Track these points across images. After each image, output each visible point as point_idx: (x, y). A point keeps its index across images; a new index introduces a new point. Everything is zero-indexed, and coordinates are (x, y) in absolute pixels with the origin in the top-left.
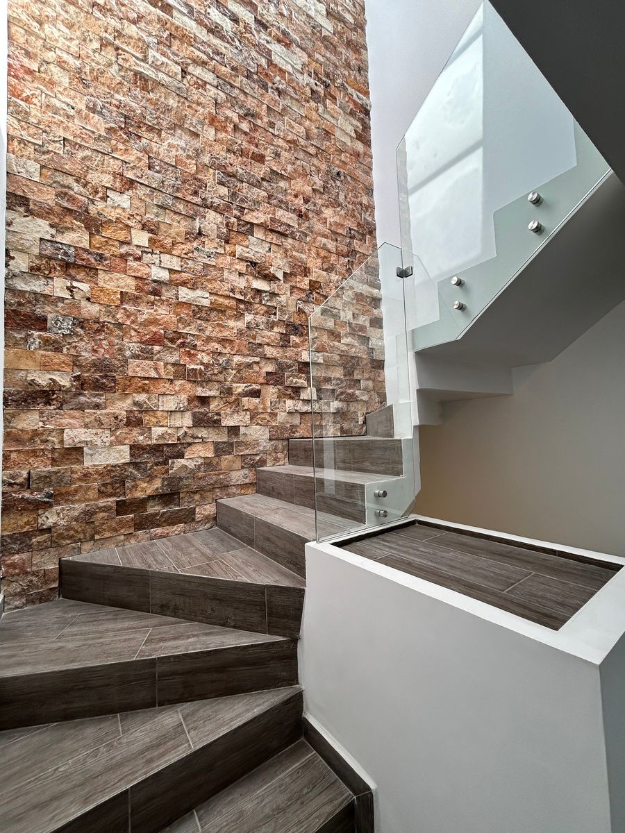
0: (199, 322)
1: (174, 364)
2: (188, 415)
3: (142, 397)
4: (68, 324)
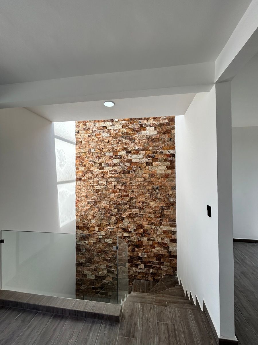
0: (109, 247)
1: (103, 258)
2: (106, 270)
3: (97, 265)
4: (84, 250)
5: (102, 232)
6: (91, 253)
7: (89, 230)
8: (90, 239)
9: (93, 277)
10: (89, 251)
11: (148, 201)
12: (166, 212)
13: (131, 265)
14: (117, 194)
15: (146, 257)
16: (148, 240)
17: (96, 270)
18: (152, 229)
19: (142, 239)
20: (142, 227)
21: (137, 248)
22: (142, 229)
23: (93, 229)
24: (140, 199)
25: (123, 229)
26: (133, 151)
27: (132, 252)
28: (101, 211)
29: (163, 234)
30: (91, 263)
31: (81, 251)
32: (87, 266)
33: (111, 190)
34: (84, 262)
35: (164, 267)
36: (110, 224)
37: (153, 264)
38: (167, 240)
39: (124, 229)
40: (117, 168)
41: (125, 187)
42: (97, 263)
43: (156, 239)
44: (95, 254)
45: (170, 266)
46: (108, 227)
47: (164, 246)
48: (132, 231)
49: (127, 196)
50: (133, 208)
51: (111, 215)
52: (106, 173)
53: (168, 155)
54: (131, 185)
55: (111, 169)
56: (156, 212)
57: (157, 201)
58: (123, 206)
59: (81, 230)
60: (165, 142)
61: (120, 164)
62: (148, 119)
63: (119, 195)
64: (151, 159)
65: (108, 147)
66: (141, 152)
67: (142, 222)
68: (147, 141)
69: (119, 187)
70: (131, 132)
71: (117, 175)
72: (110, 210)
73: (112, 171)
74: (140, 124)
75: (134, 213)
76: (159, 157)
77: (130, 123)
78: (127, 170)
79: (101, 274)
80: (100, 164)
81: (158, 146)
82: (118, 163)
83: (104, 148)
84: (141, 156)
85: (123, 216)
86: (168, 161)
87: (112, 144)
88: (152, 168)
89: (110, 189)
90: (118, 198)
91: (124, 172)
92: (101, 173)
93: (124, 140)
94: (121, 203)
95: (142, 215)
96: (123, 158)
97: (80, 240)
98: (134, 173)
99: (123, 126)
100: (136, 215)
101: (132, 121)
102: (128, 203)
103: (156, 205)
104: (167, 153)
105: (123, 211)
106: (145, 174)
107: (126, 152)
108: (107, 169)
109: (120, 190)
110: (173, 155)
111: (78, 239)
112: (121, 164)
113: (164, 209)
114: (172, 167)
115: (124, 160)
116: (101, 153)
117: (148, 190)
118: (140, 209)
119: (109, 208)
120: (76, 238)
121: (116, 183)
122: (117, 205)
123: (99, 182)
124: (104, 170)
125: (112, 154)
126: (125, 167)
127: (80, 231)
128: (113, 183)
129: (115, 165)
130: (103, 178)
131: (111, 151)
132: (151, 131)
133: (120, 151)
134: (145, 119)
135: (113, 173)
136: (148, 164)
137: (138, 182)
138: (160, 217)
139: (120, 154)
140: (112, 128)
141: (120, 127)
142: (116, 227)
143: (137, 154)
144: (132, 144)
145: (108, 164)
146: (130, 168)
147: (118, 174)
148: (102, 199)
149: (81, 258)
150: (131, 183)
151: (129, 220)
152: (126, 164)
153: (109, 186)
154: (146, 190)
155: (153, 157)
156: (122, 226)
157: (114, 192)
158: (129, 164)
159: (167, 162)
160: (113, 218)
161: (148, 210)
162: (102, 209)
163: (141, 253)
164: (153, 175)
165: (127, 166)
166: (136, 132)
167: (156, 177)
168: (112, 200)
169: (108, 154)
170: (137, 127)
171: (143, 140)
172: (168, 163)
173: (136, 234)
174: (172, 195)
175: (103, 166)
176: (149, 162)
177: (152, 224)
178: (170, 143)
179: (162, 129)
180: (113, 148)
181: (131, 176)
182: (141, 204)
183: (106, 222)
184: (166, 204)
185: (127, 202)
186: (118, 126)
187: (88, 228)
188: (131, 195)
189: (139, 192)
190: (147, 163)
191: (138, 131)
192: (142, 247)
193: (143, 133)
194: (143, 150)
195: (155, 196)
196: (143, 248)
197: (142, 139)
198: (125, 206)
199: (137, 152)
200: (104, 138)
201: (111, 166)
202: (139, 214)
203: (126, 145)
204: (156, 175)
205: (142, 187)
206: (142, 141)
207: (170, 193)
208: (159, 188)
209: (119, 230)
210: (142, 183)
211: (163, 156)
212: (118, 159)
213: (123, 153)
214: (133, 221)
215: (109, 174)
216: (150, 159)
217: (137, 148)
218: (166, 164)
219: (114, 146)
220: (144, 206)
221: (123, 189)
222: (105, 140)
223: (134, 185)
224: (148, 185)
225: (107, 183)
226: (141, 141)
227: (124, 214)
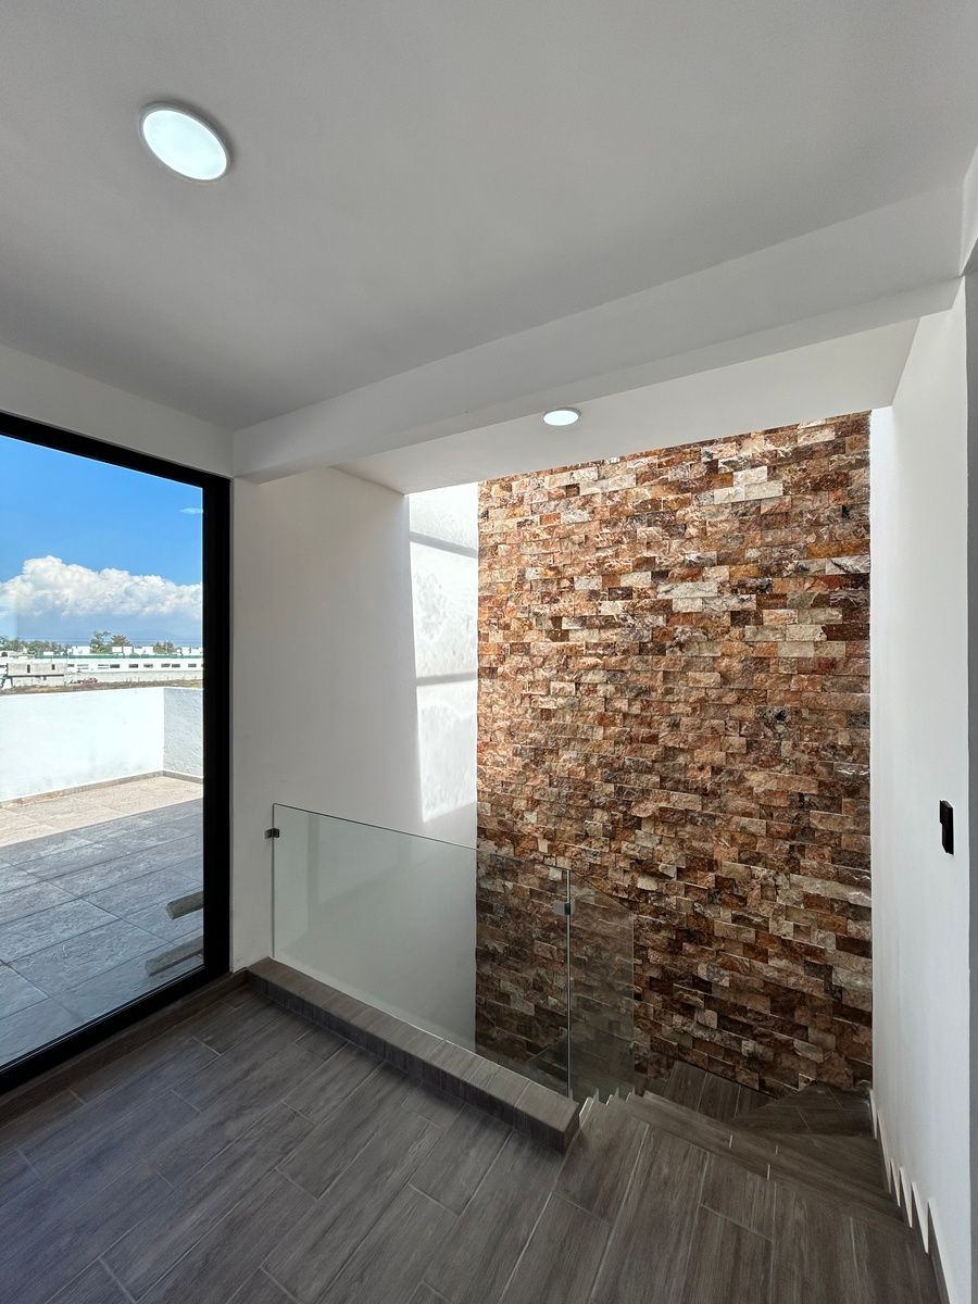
5: (560, 859)
6: (524, 926)
7: (518, 844)
8: (520, 876)
9: (528, 1009)
10: (518, 917)
11: (740, 767)
12: (816, 819)
13: (664, 1000)
14: (612, 730)
15: (727, 984)
16: (735, 919)
17: (540, 989)
18: (754, 881)
19: (709, 913)
20: (712, 865)
21: (690, 942)
22: (711, 874)
23: (531, 845)
24: (704, 755)
25: (637, 860)
26: (677, 571)
27: (671, 953)
28: (556, 787)
29: (802, 906)
30: (524, 960)
31: (492, 913)
32: (509, 968)
33: (591, 714)
34: (500, 950)
35: (808, 1049)
36: (587, 835)
37: (755, 1020)
38: (821, 936)
39: (639, 862)
40: (616, 634)
41: (646, 706)
42: (543, 966)
43: (772, 925)
44: (537, 931)
45: (838, 1050)
46: (582, 846)
47: (808, 958)
48: (672, 873)
49: (653, 739)
50: (677, 790)
51: (593, 806)
52: (575, 652)
53: (831, 581)
54: (669, 698)
55: (594, 637)
56: (775, 814)
57: (778, 768)
58: (638, 778)
59: (492, 843)
60: (818, 524)
61: (625, 620)
62: (739, 440)
63: (621, 734)
64: (754, 596)
65: (582, 559)
66: (709, 572)
67: (711, 845)
68: (737, 525)
69: (622, 705)
70: (671, 497)
71: (614, 659)
72: (590, 787)
73: (595, 644)
74: (705, 463)
75: (680, 807)
76: (792, 588)
77: (667, 462)
78: (652, 641)
79: (553, 1007)
80: (557, 620)
81: (786, 545)
82: (618, 616)
83: (569, 562)
84: (710, 588)
85: (635, 812)
86: (834, 606)
87: (598, 549)
88: (755, 634)
89: (589, 709)
90: (616, 743)
91: (642, 649)
92: (560, 652)
93: (643, 531)
94: (627, 763)
95: (714, 818)
96: (639, 596)
97: (488, 874)
98: (679, 653)
99: (641, 479)
100: (686, 816)
101: (673, 455)
102: (656, 765)
103: (772, 785)
104: (830, 570)
105: (637, 795)
106: (726, 660)
107: (650, 573)
108: (580, 636)
109: (625, 716)
110: (861, 580)
111: (483, 871)
112: (630, 621)
113: (811, 805)
114: (852, 627)
115: (642, 603)
116: (559, 584)
117: (741, 722)
118: (704, 793)
119: (586, 776)
120: (478, 868)
121: (611, 688)
122: (615, 771)
123: (552, 684)
124: (570, 643)
125: (596, 583)
126: (645, 632)
127: (490, 846)
128: (601, 690)
129: (609, 623)
130: (564, 670)
131: (593, 572)
132: (755, 486)
133: (628, 573)
134: (727, 440)
135: (601, 652)
136: (738, 618)
137: (698, 689)
138: (791, 836)
139: (625, 582)
140: (598, 490)
141: (629, 481)
142: (610, 851)
143: (692, 581)
144: (675, 543)
145: (584, 622)
146: (665, 634)
147: (620, 657)
148: (561, 743)
149: (493, 936)
150: (669, 691)
151: (659, 832)
152: (649, 619)
153: (586, 699)
154: (731, 723)
155: (763, 591)
156: (633, 850)
157: (603, 721)
158: (661, 618)
159: (829, 610)
160: (600, 817)
161: (739, 803)
162: (561, 780)
163: (704, 966)
164: (761, 663)
165: (653, 629)
166: (689, 495)
167: (776, 671)
168: (596, 750)
169: (582, 585)
170: (691, 472)
171: (721, 522)
172: (835, 615)
173: (688, 889)
174: (849, 750)
175: (564, 627)
176: (744, 611)
177: (756, 859)
178: (842, 529)
179: (804, 470)
180: (600, 563)
181: (667, 666)
182: (707, 774)
183: (575, 826)
184: (821, 784)
185: (654, 762)
186: (622, 481)
187: (516, 839)
188: (666, 737)
189: (699, 728)
190: (734, 615)
191: (699, 490)
192: (710, 945)
193: (720, 494)
194: (721, 562)
195: (769, 747)
196: (715, 947)
197: (714, 520)
198: (644, 778)
199: (694, 572)
200: (568, 528)
201: (591, 627)
202: (700, 815)
203: (649, 546)
204: (776, 664)
205: (712, 710)
206: (715, 529)
207: (843, 740)
208: (788, 718)
209: (622, 864)
210: (713, 694)
211: (807, 585)
212: (619, 603)
213: (639, 580)
214: (673, 836)
215: (586, 656)
216: (750, 600)
217: (693, 557)
218: (822, 617)
219: (603, 555)
220: (719, 785)
221: (638, 712)
222: (574, 533)
223: (678, 701)
224: (739, 701)
225: (577, 689)
226: (709, 529)
227: (642, 806)
